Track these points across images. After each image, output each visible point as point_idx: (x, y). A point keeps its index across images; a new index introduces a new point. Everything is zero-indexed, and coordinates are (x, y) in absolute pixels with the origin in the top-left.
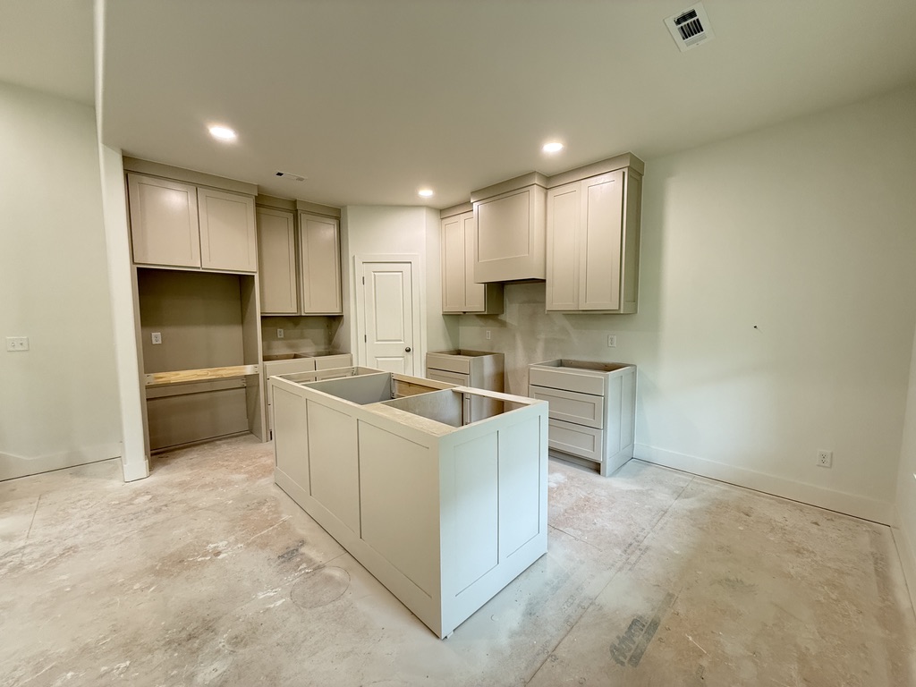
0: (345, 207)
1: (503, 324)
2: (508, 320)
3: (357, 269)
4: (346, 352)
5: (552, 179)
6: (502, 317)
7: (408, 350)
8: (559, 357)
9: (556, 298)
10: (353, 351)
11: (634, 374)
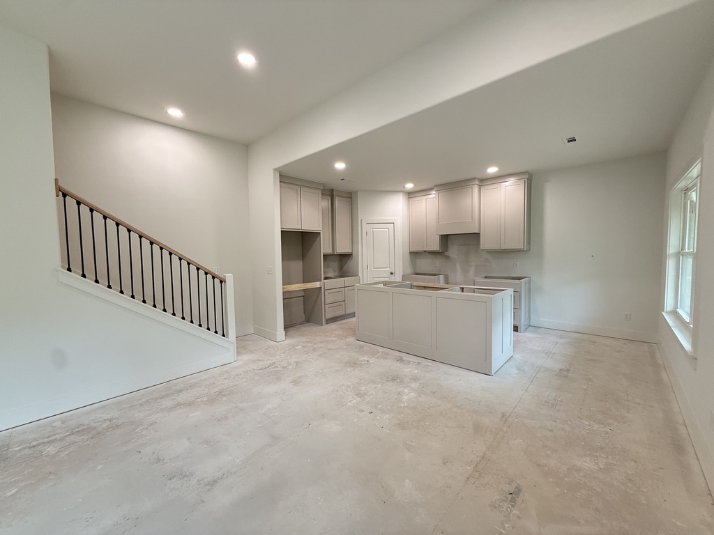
0: (356, 192)
1: (448, 257)
2: (450, 255)
3: (364, 228)
4: (355, 275)
5: (485, 181)
6: (446, 254)
7: (392, 274)
8: (485, 275)
9: (486, 243)
10: (360, 274)
11: (530, 281)
